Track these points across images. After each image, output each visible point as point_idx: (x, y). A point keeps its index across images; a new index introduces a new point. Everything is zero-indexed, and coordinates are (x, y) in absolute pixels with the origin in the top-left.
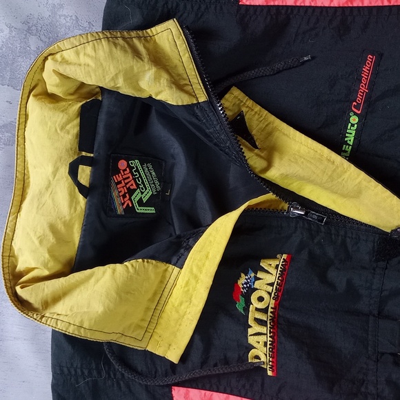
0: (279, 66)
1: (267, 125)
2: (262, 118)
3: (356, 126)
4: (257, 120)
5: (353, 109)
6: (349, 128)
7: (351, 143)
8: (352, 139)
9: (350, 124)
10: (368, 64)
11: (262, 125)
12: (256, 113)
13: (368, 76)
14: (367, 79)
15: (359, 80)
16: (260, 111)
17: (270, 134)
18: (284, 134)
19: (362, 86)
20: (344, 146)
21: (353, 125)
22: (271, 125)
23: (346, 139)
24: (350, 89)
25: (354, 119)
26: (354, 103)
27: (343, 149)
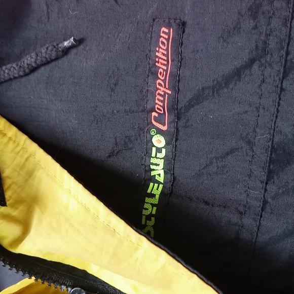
0: (29, 60)
1: (27, 160)
2: (19, 148)
3: (164, 150)
4: (12, 151)
5: (154, 123)
6: (153, 155)
7: (161, 179)
8: (162, 173)
9: (154, 149)
10: (163, 43)
11: (20, 160)
12: (10, 139)
13: (167, 65)
14: (166, 71)
15: (152, 74)
16: (16, 136)
17: (30, 174)
18: (48, 175)
19: (160, 84)
20: (151, 184)
21: (159, 150)
22: (32, 160)
23: (153, 173)
24: (141, 91)
25: (159, 141)
26: (154, 114)
27: (149, 191)
